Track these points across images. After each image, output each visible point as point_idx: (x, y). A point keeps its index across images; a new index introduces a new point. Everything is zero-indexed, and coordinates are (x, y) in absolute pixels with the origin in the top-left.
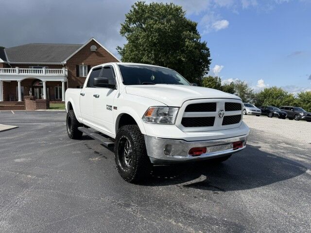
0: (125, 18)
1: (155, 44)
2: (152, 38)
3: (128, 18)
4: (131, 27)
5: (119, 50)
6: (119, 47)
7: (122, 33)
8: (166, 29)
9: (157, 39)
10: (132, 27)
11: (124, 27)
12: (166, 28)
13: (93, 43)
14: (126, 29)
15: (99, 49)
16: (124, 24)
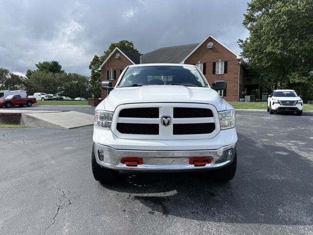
0: (247, 7)
1: (283, 31)
2: (279, 24)
3: (250, 6)
4: (255, 15)
5: (241, 44)
6: (240, 40)
7: (245, 24)
8: (299, 10)
9: (286, 24)
10: (257, 15)
11: (247, 17)
12: (299, 8)
13: (210, 39)
14: (249, 19)
15: (215, 46)
16: (247, 14)
